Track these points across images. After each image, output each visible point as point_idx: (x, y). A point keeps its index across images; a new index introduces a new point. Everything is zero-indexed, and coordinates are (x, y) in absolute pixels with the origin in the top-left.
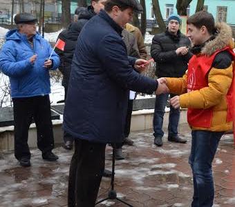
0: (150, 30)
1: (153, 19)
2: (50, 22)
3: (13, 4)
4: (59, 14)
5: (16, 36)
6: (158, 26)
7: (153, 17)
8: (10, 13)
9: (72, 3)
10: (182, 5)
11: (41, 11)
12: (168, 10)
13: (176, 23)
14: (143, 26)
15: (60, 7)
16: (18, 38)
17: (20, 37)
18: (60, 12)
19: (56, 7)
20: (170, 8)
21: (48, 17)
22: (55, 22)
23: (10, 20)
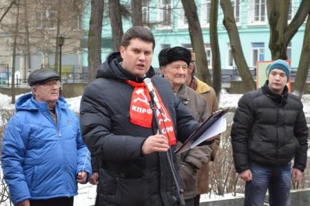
0: (228, 86)
1: (231, 68)
2: (70, 81)
3: (14, 55)
4: (84, 68)
5: (31, 105)
6: (240, 79)
7: (231, 65)
8: (10, 70)
9: (103, 50)
10: (278, 43)
11: (56, 64)
12: (256, 52)
13: (281, 75)
14: (216, 79)
15: (86, 56)
16: (35, 108)
17: (37, 106)
18: (86, 64)
19: (80, 57)
20: (258, 49)
21: (68, 74)
22: (78, 81)
23: (10, 82)
